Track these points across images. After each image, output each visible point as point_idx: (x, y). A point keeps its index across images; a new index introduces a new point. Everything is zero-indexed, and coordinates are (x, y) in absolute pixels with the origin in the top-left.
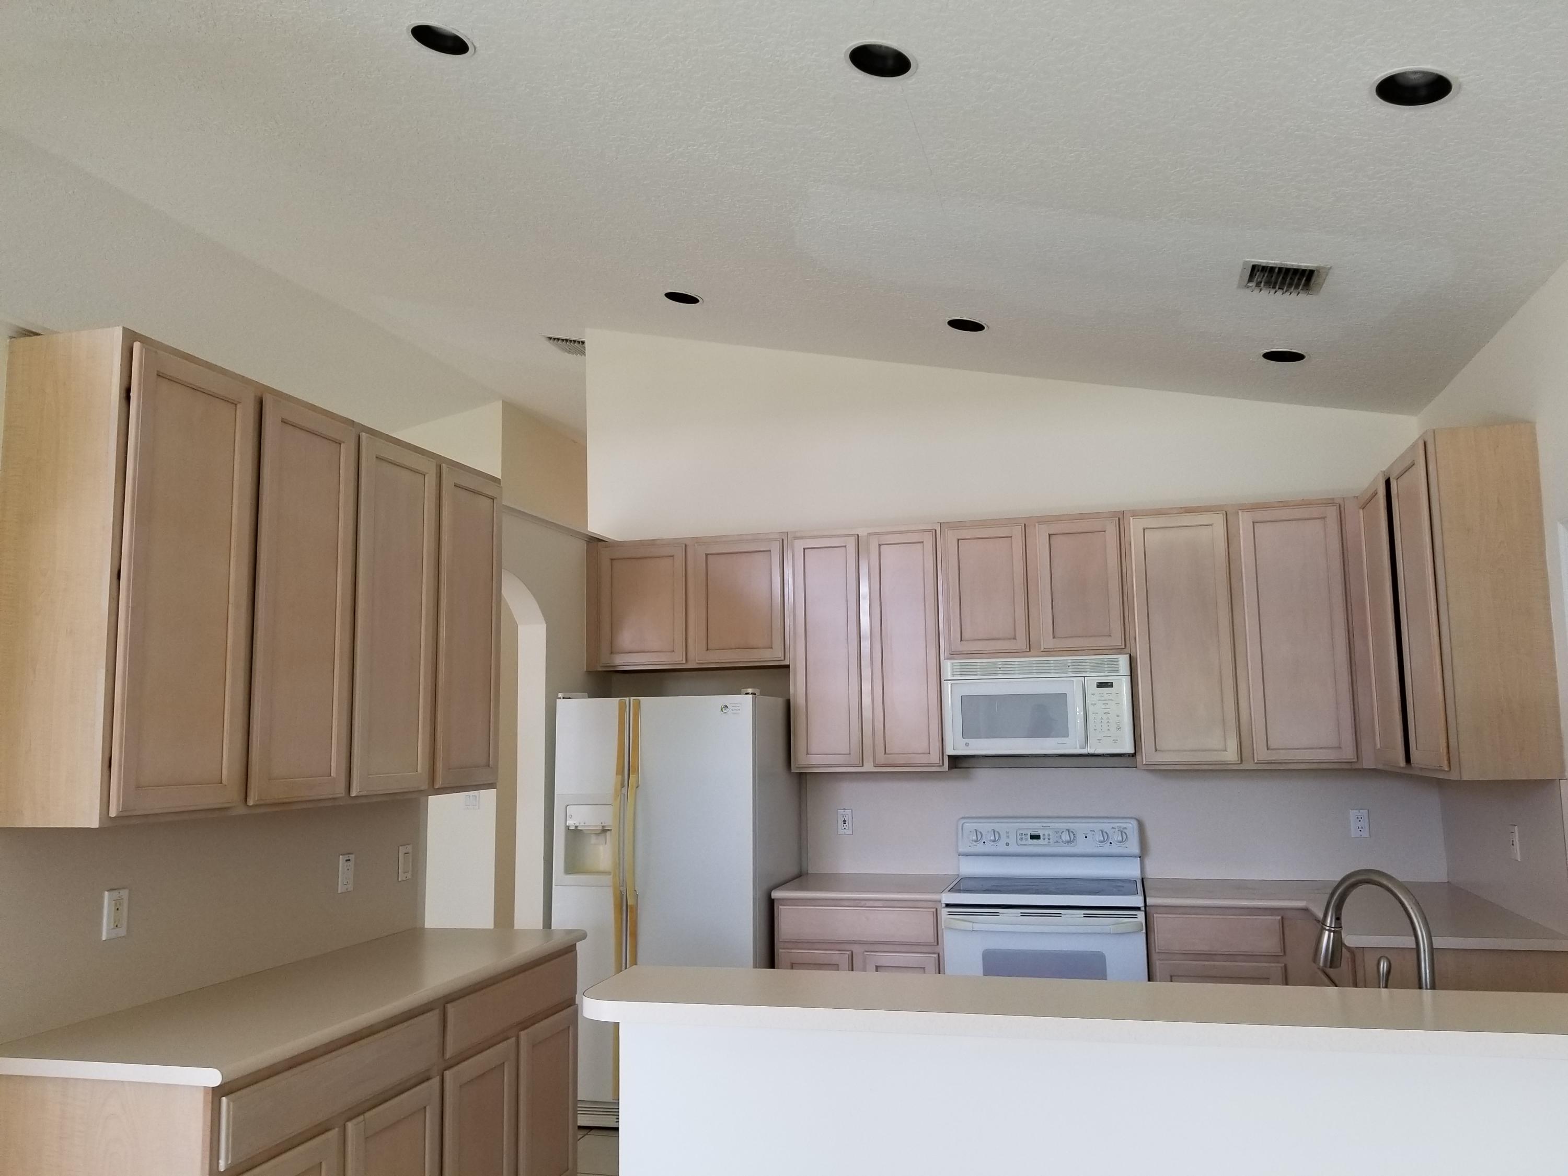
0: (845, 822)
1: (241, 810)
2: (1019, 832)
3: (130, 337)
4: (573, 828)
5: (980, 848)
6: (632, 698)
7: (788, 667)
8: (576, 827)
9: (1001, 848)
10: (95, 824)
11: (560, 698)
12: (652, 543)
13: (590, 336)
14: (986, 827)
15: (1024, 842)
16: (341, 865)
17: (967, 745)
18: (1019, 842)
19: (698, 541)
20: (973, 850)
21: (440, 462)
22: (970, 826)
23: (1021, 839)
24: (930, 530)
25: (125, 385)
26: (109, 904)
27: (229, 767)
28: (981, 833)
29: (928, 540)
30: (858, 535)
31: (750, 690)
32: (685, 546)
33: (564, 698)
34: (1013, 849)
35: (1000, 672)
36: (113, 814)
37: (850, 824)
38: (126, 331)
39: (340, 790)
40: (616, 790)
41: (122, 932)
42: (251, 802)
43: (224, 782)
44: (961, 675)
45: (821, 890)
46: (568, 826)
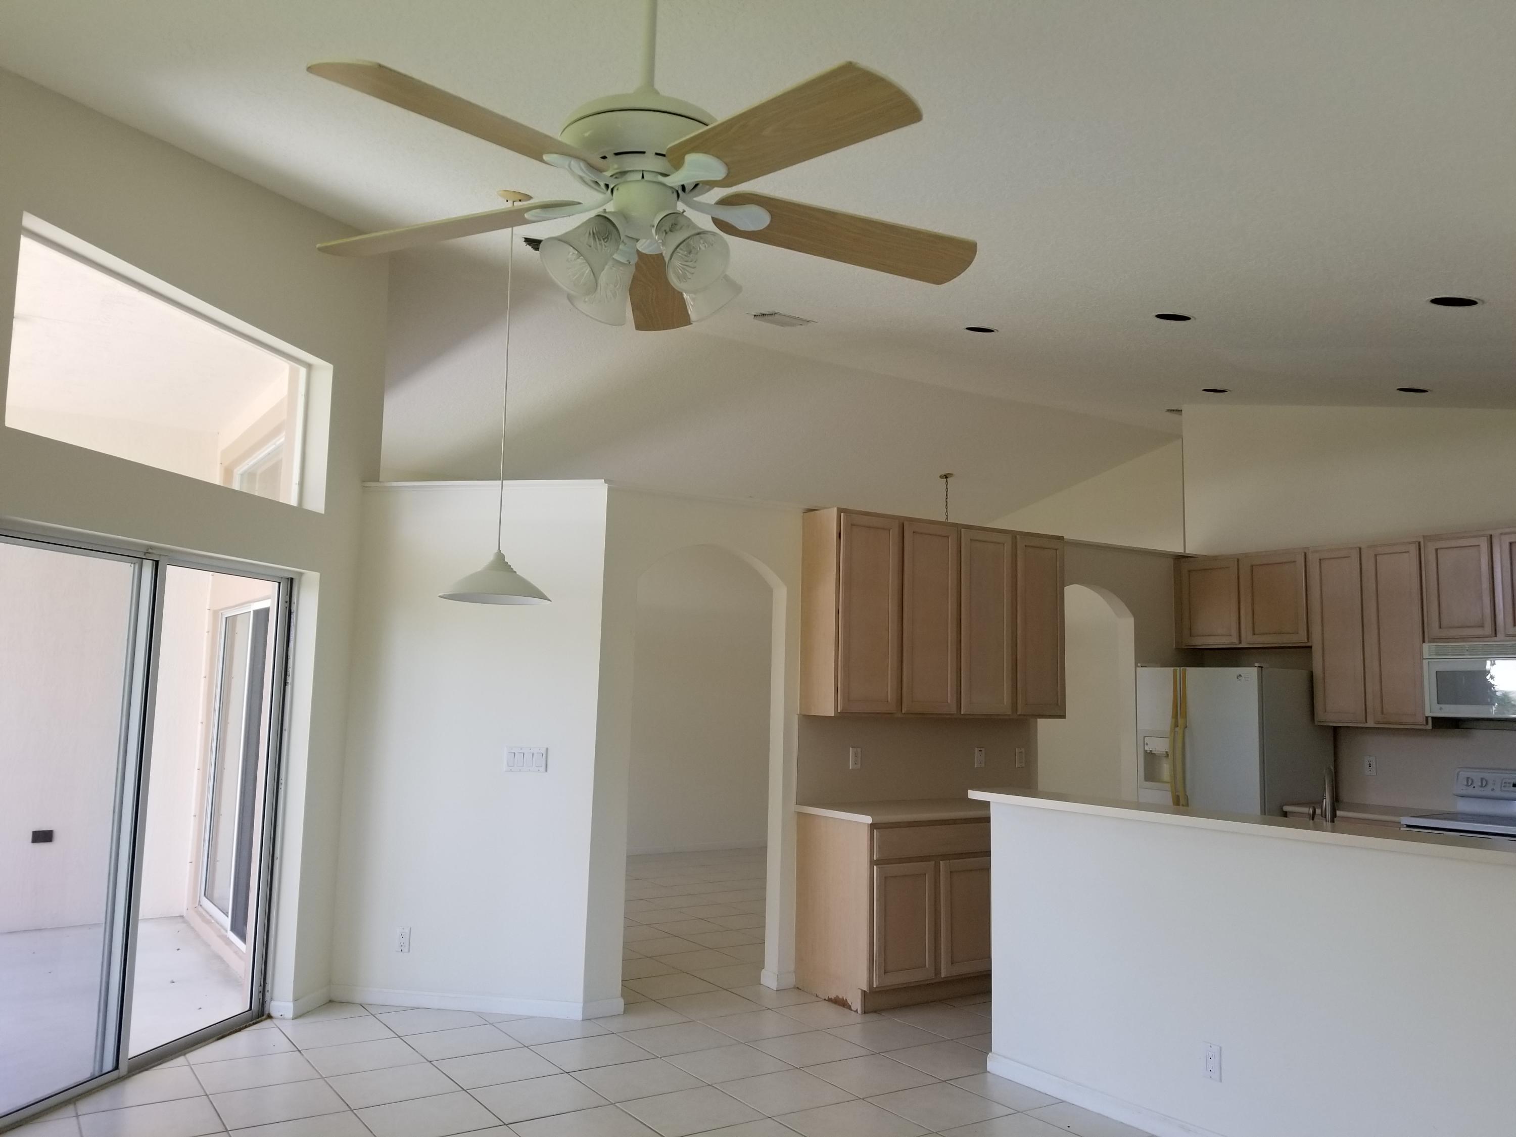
0: (1370, 766)
1: (900, 715)
2: (1504, 781)
3: (840, 511)
4: (1149, 752)
5: (1470, 791)
6: (1182, 668)
7: (1310, 647)
8: (1151, 751)
9: (1487, 792)
10: (833, 715)
11: (1139, 667)
12: (1215, 558)
13: (1185, 408)
14: (1476, 776)
15: (1506, 789)
16: (976, 753)
17: (1441, 709)
18: (1503, 789)
19: (1246, 555)
20: (1464, 792)
21: (1014, 534)
22: (1464, 774)
23: (1504, 786)
24: (1414, 542)
25: (838, 532)
26: (852, 753)
27: (891, 695)
28: (1472, 781)
29: (1413, 550)
30: (1360, 549)
31: (1257, 665)
32: (1238, 560)
33: (1142, 667)
34: (1497, 793)
35: (1467, 653)
36: (839, 711)
37: (1374, 766)
38: (838, 509)
39: (954, 710)
40: (1171, 728)
41: (859, 766)
42: (903, 712)
43: (889, 701)
44: (1437, 655)
45: (1349, 811)
46: (1146, 751)
